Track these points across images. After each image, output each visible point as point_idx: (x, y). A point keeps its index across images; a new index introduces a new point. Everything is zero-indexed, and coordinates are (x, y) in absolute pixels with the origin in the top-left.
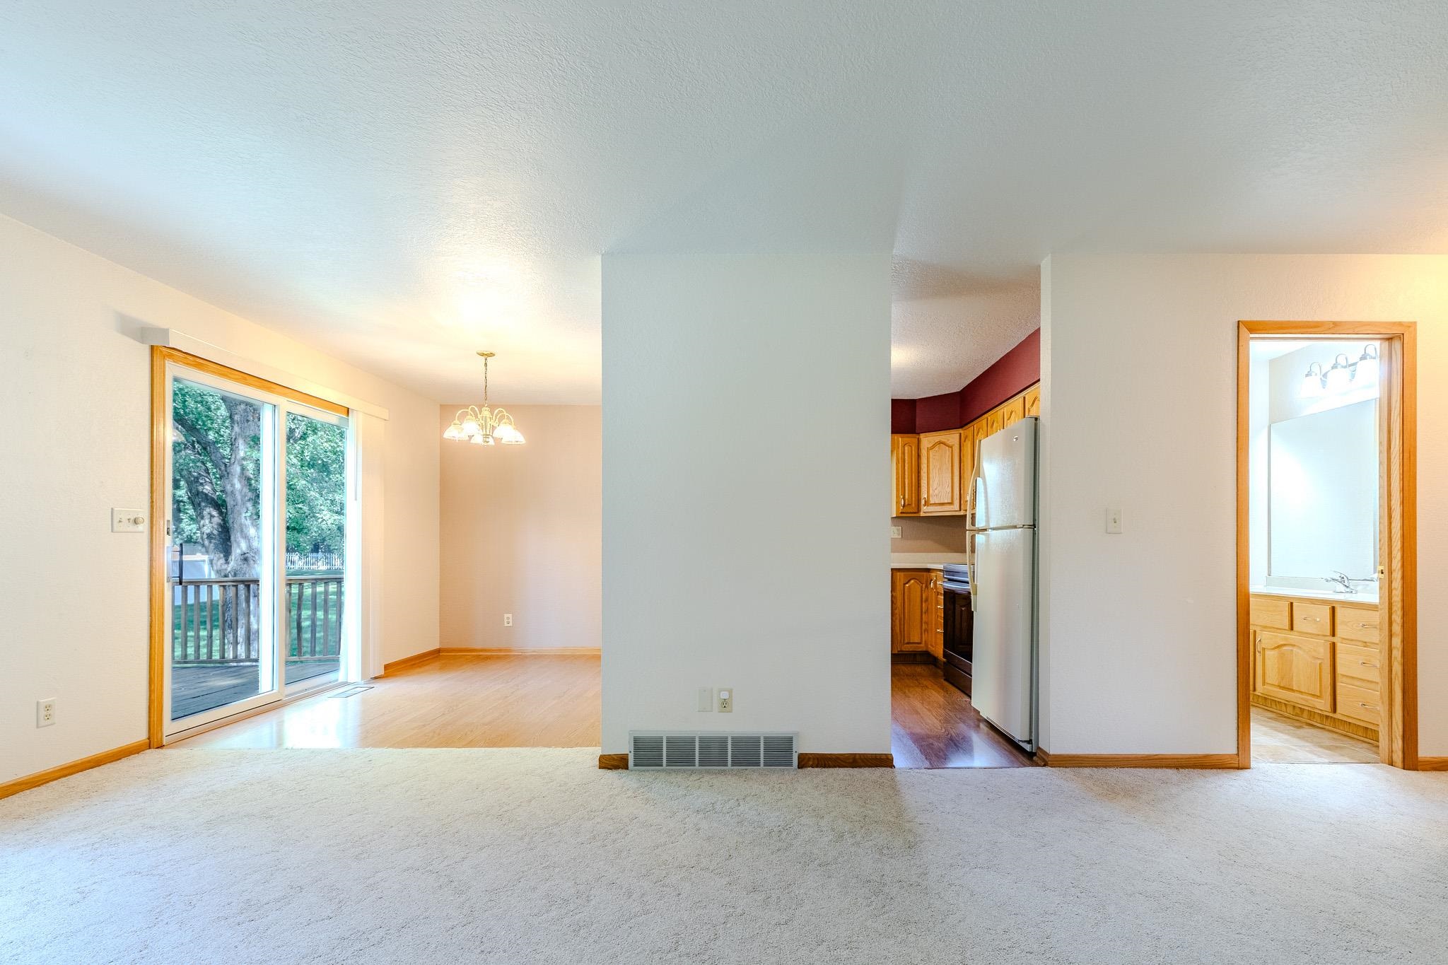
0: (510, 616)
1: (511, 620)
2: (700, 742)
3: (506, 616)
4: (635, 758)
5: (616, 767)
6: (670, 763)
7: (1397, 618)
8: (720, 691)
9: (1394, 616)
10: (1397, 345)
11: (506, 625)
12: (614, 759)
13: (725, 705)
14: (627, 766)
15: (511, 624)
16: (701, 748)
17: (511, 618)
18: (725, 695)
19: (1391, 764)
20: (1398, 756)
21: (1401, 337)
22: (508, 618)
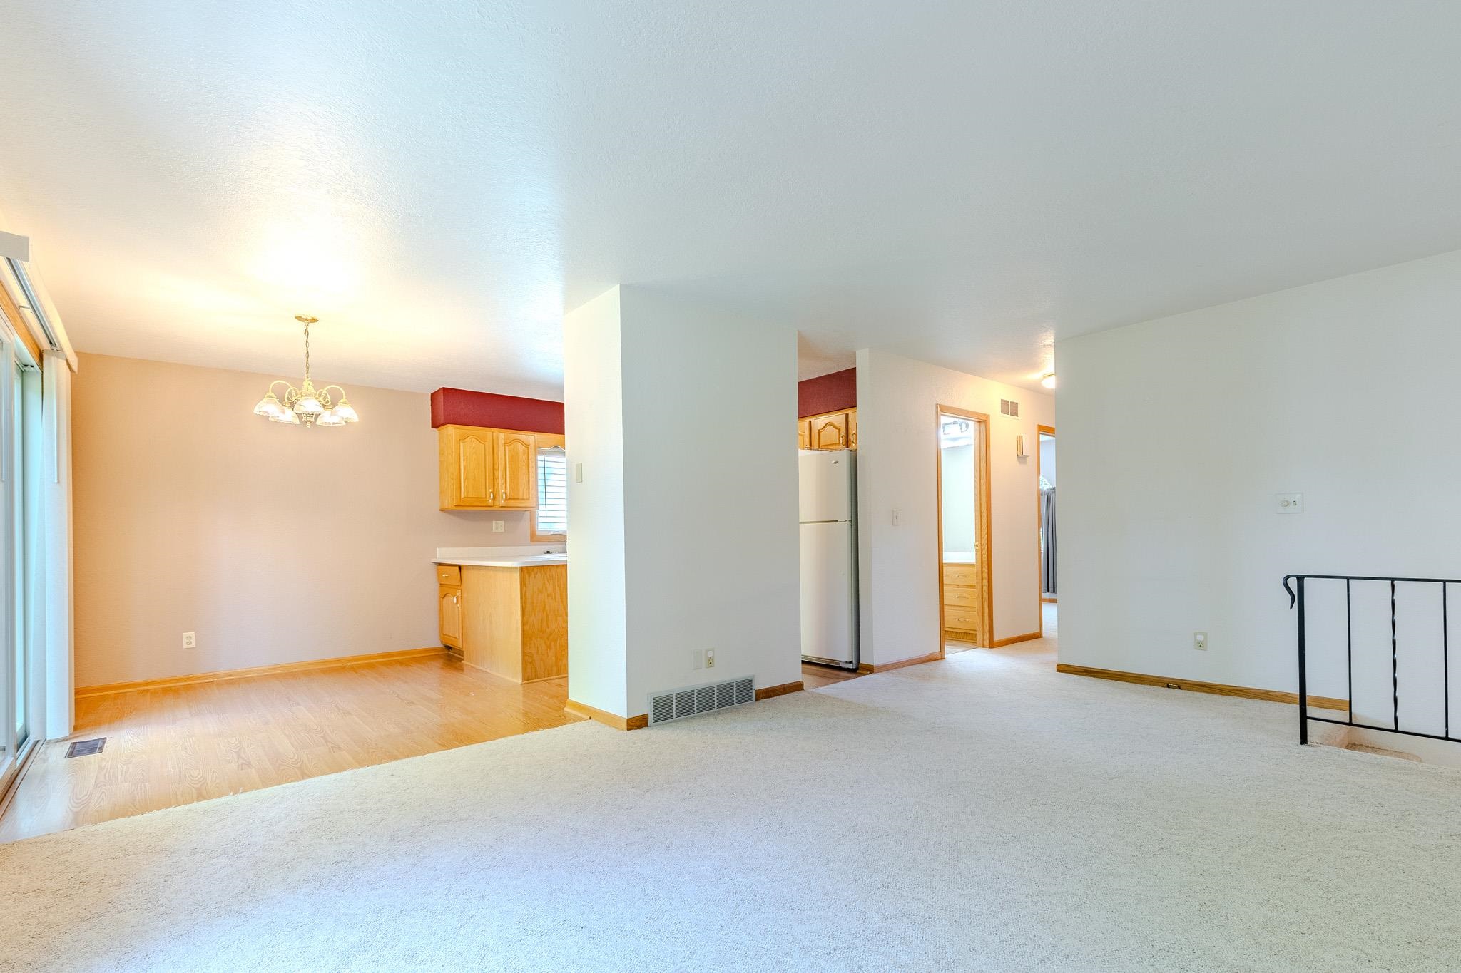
0: (192, 634)
1: (193, 640)
2: (698, 693)
3: (185, 635)
4: (655, 716)
5: (640, 727)
6: (678, 715)
7: (985, 569)
8: (707, 651)
9: (984, 569)
10: (983, 425)
11: (185, 646)
12: (637, 720)
13: (710, 661)
14: (647, 724)
15: (193, 645)
16: (698, 698)
17: (193, 638)
18: (710, 654)
19: (984, 646)
20: (987, 643)
21: (985, 422)
22: (189, 638)
